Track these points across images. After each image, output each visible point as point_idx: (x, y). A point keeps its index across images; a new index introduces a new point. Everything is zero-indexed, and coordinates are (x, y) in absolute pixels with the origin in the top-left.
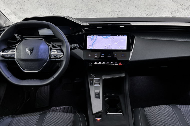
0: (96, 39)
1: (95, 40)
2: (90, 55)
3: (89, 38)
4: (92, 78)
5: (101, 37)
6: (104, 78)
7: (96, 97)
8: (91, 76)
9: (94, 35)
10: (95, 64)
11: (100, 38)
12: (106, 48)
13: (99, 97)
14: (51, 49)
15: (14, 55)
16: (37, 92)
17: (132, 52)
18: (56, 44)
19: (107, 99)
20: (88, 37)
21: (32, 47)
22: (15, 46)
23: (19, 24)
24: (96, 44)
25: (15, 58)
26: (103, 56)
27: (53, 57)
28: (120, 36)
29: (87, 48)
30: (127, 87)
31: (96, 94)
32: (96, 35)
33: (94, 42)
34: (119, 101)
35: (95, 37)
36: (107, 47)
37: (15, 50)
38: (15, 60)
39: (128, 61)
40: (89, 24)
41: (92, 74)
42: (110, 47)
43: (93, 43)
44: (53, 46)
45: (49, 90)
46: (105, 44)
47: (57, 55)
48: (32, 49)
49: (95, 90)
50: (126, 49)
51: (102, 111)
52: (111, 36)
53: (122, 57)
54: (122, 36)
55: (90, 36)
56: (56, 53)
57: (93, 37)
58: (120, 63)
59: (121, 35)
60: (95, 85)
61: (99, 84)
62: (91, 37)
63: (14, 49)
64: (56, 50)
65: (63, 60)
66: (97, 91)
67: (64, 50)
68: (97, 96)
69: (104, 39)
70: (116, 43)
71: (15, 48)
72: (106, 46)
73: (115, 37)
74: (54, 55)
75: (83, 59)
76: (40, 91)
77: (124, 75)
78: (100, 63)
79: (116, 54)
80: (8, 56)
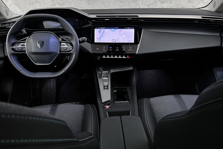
1: (103, 33)
2: (98, 49)
3: (96, 31)
4: (100, 71)
5: (109, 30)
6: (112, 71)
7: (104, 89)
9: (102, 28)
10: (103, 57)
11: (108, 31)
12: (113, 41)
13: (108, 89)
14: (60, 43)
15: (24, 49)
16: (43, 88)
17: (139, 45)
18: (64, 37)
19: (116, 91)
20: (95, 30)
21: (42, 40)
22: (25, 40)
23: (28, 17)
24: (104, 37)
25: (26, 51)
26: (111, 49)
27: (62, 50)
28: (127, 29)
29: (95, 42)
30: (134, 80)
31: (104, 86)
33: (101, 35)
34: (126, 93)
35: (103, 30)
36: (114, 40)
37: (25, 44)
38: (26, 54)
39: (135, 54)
41: (100, 68)
42: (118, 40)
44: (63, 40)
45: (55, 86)
46: (113, 37)
47: (67, 48)
48: (43, 42)
49: (104, 83)
50: (133, 42)
51: (111, 100)
52: (118, 29)
53: (130, 50)
55: (98, 28)
56: (66, 46)
57: (101, 30)
58: (128, 56)
59: (128, 28)
60: (104, 78)
61: (108, 77)
62: (99, 30)
63: (25, 42)
64: (65, 43)
66: (106, 84)
67: (74, 43)
68: (105, 87)
69: (112, 32)
70: (124, 36)
71: (25, 41)
72: (113, 40)
73: (122, 30)
74: (64, 48)
75: (91, 52)
76: (46, 87)
77: (131, 68)
78: (108, 56)
79: (123, 48)
80: (18, 49)
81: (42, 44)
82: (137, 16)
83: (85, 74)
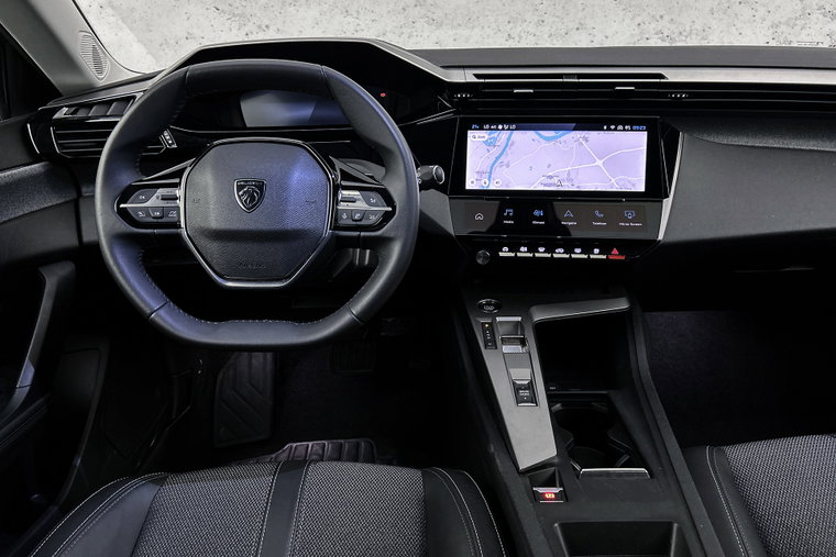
0: (507, 145)
1: (504, 150)
2: (480, 217)
3: (476, 139)
4: (485, 315)
5: (531, 134)
6: (540, 315)
7: (519, 400)
8: (481, 306)
9: (500, 127)
10: (500, 254)
11: (525, 139)
12: (550, 185)
13: (533, 400)
14: (336, 188)
15: (173, 214)
16: (220, 376)
17: (667, 203)
20: (470, 134)
21: (258, 178)
22: (179, 174)
23: (199, 74)
24: (508, 166)
25: (183, 225)
26: (539, 219)
27: (345, 220)
28: (615, 130)
29: (469, 186)
31: (517, 388)
32: (506, 127)
33: (497, 158)
35: (504, 135)
36: (555, 180)
37: (179, 192)
38: (179, 236)
39: (654, 242)
40: (477, 76)
41: (484, 301)
42: (570, 180)
43: (495, 162)
44: (345, 176)
46: (549, 165)
47: (365, 214)
48: (261, 186)
49: (512, 371)
50: (642, 188)
51: (556, 461)
52: (575, 129)
53: (629, 225)
54: (624, 130)
55: (481, 129)
56: (361, 205)
57: (496, 134)
58: (615, 251)
59: (620, 127)
60: (506, 349)
61: (523, 342)
62: (487, 137)
63: (176, 185)
64: (357, 193)
65: (392, 235)
66: (522, 375)
67: (396, 189)
68: (524, 393)
69: (544, 144)
70: (599, 163)
71: (177, 181)
72: (551, 177)
73: (593, 135)
74: (351, 213)
75: (451, 231)
76: (231, 372)
77: (622, 305)
78: (526, 249)
79: (597, 213)
80: (148, 215)
81: (255, 193)
82: (661, 76)
83: (389, 320)
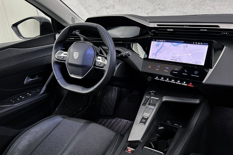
0: (162, 46)
1: (161, 47)
2: (150, 67)
6: (165, 99)
9: (161, 41)
10: (155, 78)
11: (168, 45)
12: (173, 60)
15: (65, 58)
16: (104, 97)
19: (162, 128)
20: (152, 42)
24: (161, 52)
25: (66, 61)
26: (167, 70)
28: (197, 44)
29: (149, 57)
31: (143, 118)
32: (163, 41)
33: (159, 50)
35: (162, 43)
36: (175, 58)
38: (65, 63)
39: (201, 83)
42: (179, 59)
43: (158, 51)
45: (115, 97)
46: (174, 54)
47: (101, 63)
50: (203, 64)
51: (140, 141)
52: (183, 43)
53: (194, 76)
54: (200, 44)
55: (156, 41)
57: (159, 43)
58: (191, 84)
59: (199, 43)
61: (155, 106)
62: (157, 43)
64: (101, 57)
65: (105, 70)
68: (143, 121)
69: (173, 47)
70: (190, 54)
71: (67, 50)
72: (174, 57)
73: (189, 46)
77: (198, 101)
79: (185, 70)
82: (218, 26)
